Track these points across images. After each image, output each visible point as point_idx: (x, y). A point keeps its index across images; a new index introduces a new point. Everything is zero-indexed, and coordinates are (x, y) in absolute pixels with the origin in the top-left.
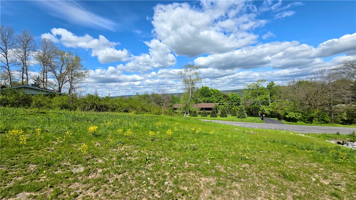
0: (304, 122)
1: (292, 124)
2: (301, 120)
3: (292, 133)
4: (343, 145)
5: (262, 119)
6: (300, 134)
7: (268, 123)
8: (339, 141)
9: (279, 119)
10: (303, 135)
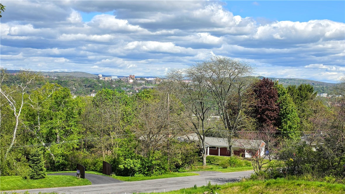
0: (144, 173)
1: (132, 181)
2: (140, 172)
5: (82, 176)
7: (98, 184)
9: (107, 173)
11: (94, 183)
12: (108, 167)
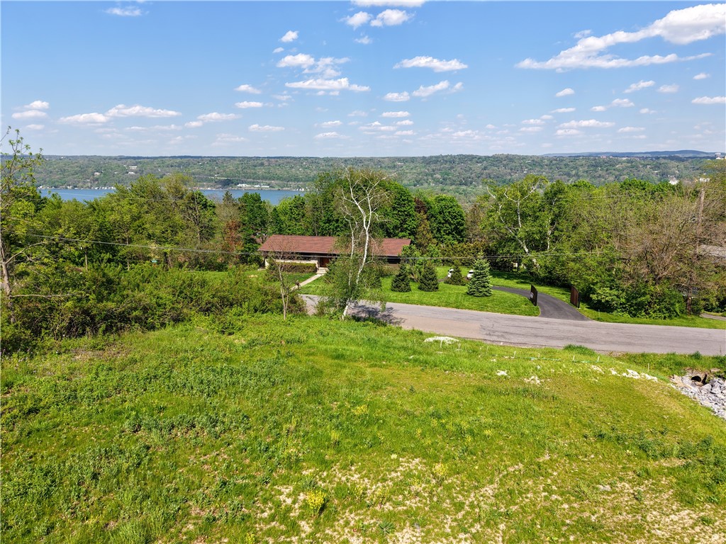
1: (603, 321)
2: (624, 309)
3: (614, 373)
4: (704, 383)
5: (534, 301)
6: (630, 371)
7: (548, 317)
8: (698, 375)
9: (574, 302)
10: (636, 373)
11: (544, 314)
12: (576, 294)
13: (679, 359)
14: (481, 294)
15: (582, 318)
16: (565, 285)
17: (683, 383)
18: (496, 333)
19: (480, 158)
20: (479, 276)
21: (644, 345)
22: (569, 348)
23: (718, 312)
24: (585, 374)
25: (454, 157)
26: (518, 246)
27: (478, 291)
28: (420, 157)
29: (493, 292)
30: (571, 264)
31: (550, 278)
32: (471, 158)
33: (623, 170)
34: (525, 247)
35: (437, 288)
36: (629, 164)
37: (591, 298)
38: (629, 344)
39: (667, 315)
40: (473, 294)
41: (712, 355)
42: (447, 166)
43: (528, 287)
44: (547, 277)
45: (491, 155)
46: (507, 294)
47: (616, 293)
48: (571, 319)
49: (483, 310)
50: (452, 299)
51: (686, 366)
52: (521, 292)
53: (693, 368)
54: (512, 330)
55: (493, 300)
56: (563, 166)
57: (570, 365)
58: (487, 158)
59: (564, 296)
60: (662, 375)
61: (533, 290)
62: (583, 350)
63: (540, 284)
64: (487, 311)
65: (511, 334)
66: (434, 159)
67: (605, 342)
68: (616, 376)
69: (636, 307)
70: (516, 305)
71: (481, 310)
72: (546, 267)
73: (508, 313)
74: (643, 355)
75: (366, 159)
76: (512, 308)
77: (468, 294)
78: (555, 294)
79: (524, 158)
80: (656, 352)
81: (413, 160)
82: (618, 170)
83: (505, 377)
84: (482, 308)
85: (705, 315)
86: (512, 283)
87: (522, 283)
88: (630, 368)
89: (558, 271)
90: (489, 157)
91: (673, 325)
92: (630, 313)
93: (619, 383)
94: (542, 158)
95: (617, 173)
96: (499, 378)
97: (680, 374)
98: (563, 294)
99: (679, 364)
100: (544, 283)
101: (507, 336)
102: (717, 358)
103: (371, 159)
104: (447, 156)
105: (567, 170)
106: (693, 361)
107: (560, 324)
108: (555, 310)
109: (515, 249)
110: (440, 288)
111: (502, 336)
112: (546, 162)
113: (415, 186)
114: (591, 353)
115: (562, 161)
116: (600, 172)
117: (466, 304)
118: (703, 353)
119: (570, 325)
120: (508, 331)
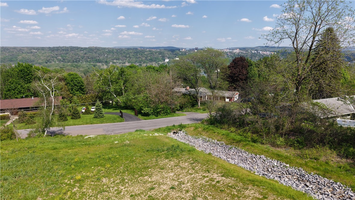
1: (147, 120)
2: (153, 114)
3: (151, 135)
4: (176, 133)
5: (122, 116)
6: (155, 134)
7: (128, 121)
8: (175, 131)
9: (136, 114)
10: (157, 134)
11: (126, 121)
12: (137, 111)
13: (169, 128)
14: (100, 117)
15: (140, 120)
16: (132, 108)
17: (171, 134)
18: (110, 131)
19: (82, 48)
20: (98, 109)
21: (159, 125)
22: (137, 131)
23: (181, 111)
24: (142, 137)
25: (68, 47)
26: (111, 95)
27: (98, 116)
28: (47, 47)
29: (105, 115)
30: (133, 100)
31: (126, 106)
32: (77, 48)
33: (148, 55)
34: (114, 95)
35: (80, 117)
36: (150, 52)
37: (142, 112)
38: (155, 126)
39: (166, 114)
40: (97, 117)
41: (178, 125)
42: (64, 52)
43: (119, 111)
44: (125, 106)
45: (87, 47)
46: (111, 115)
47: (150, 109)
48: (136, 121)
49: (103, 123)
50: (88, 121)
51: (171, 129)
52: (116, 114)
53: (173, 129)
54: (115, 129)
55: (105, 119)
56: (123, 53)
57: (137, 135)
58: (85, 49)
59: (132, 113)
60: (165, 133)
61: (121, 112)
62: (141, 131)
63: (122, 109)
64: (104, 123)
65: (116, 130)
66: (56, 48)
67: (148, 127)
68: (151, 136)
69: (157, 113)
70: (115, 119)
71: (101, 123)
72: (124, 102)
73: (113, 123)
74: (159, 129)
75: (11, 48)
76: (114, 121)
77: (94, 117)
78: (129, 113)
79: (104, 49)
80: (163, 127)
81: (43, 49)
82: (146, 55)
83: (118, 143)
84: (102, 122)
85: (177, 112)
86: (111, 110)
87: (115, 110)
88: (155, 133)
89: (129, 103)
90: (86, 48)
91: (168, 117)
92: (155, 115)
93: (152, 137)
94: (113, 49)
95: (146, 56)
96: (116, 144)
97: (170, 132)
98: (132, 112)
99: (169, 129)
100: (124, 108)
101: (114, 131)
102: (179, 125)
103: (15, 48)
104: (63, 47)
105: (125, 54)
106: (173, 127)
107: (133, 123)
108: (130, 118)
109: (111, 96)
110: (81, 117)
111: (112, 131)
112: (115, 51)
113: (46, 63)
114: (144, 131)
115: (122, 50)
116: (139, 56)
117: (95, 122)
118: (175, 125)
119: (136, 123)
120: (114, 129)
